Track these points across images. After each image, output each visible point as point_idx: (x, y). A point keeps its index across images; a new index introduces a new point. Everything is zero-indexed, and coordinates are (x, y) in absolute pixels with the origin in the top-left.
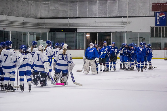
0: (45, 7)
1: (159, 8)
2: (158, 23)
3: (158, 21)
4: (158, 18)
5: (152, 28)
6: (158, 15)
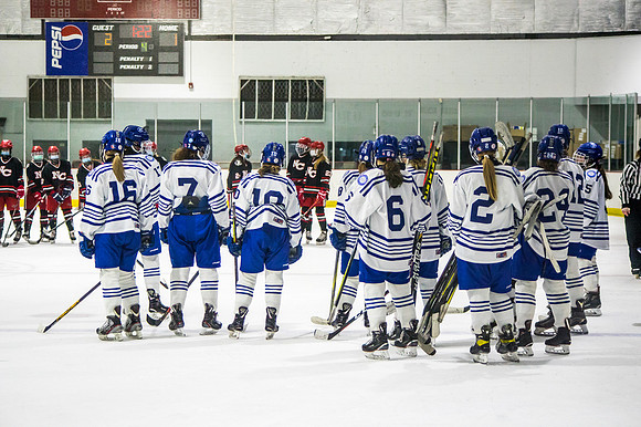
2: (56, 65)
3: (57, 55)
4: (55, 46)
5: (34, 84)
6: (56, 33)
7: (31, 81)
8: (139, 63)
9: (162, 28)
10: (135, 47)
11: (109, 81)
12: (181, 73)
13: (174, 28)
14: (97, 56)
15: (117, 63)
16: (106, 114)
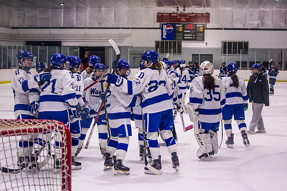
0: (19, 14)
1: (165, 19)
2: (164, 37)
3: (165, 34)
4: (164, 31)
5: (157, 43)
6: (165, 27)
7: (156, 42)
8: (190, 36)
9: (198, 26)
10: (189, 31)
11: (181, 42)
12: (204, 40)
13: (202, 26)
14: (177, 34)
15: (184, 36)
16: (180, 52)
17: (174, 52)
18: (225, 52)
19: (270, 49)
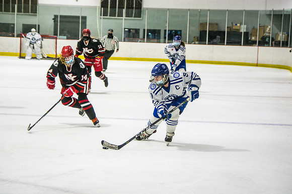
16: (34, 11)
17: (26, 11)
18: (105, 14)
19: (168, 9)
